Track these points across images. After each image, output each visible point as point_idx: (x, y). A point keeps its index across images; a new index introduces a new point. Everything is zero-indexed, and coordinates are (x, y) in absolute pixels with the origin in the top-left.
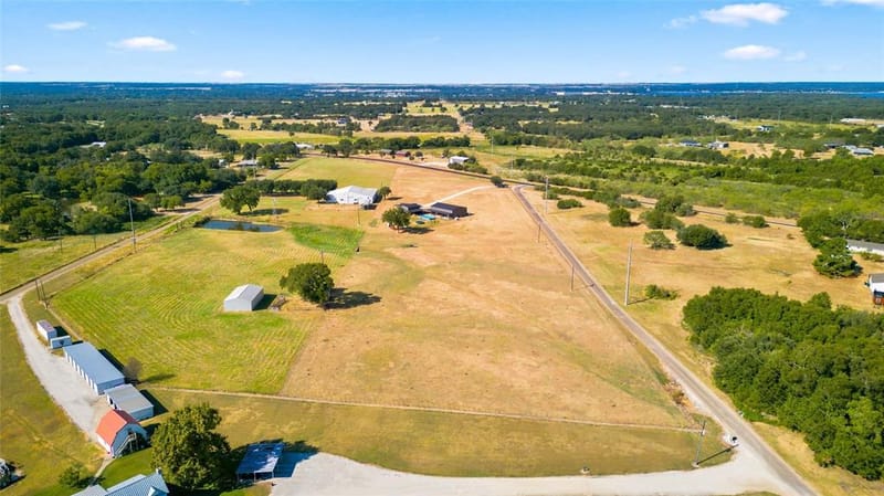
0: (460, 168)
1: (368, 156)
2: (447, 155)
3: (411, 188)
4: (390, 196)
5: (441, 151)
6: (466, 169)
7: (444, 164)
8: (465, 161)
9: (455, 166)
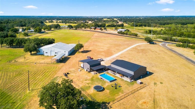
0: (124, 33)
1: (85, 29)
2: (116, 29)
3: (98, 44)
4: (82, 50)
5: (114, 28)
6: (126, 34)
7: (116, 32)
8: (125, 31)
9: (121, 33)
